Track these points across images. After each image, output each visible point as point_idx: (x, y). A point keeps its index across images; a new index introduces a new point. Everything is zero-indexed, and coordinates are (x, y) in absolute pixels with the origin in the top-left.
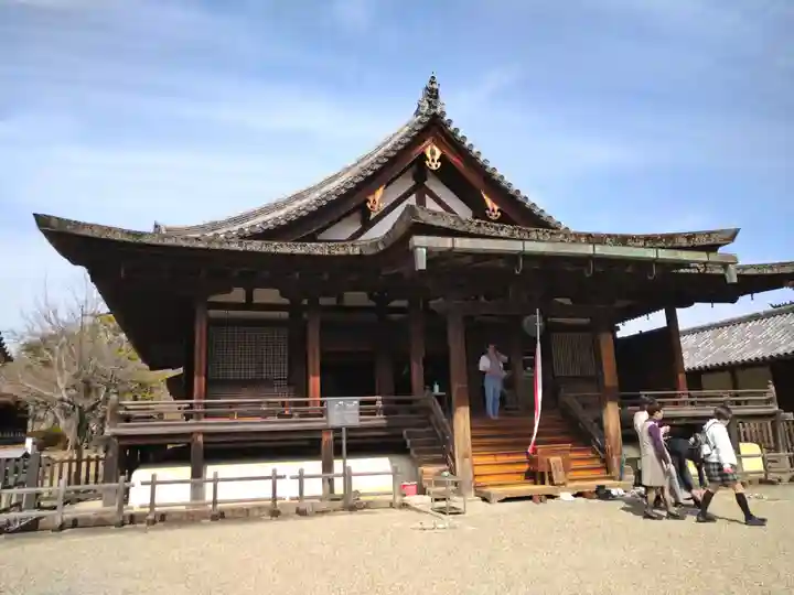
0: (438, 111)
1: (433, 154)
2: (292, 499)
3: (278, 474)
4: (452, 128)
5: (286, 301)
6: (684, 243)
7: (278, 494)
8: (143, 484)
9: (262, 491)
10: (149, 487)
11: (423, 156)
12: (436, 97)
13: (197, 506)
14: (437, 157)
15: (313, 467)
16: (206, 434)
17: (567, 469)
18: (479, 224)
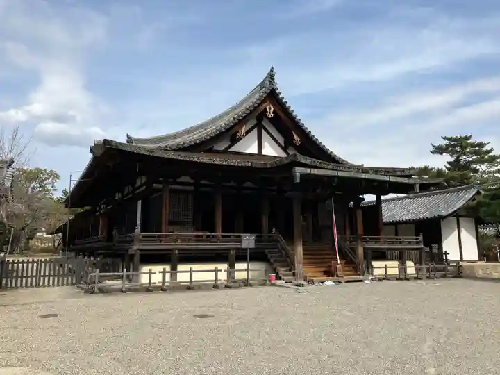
0: (274, 87)
1: (270, 110)
2: (225, 281)
3: (219, 269)
4: (280, 96)
5: (192, 181)
6: (399, 173)
7: (219, 278)
8: (160, 272)
9: (210, 276)
10: (162, 274)
11: (265, 110)
12: (273, 79)
13: (172, 283)
14: (272, 110)
15: (223, 267)
16: (179, 250)
17: (343, 271)
18: (320, 163)
